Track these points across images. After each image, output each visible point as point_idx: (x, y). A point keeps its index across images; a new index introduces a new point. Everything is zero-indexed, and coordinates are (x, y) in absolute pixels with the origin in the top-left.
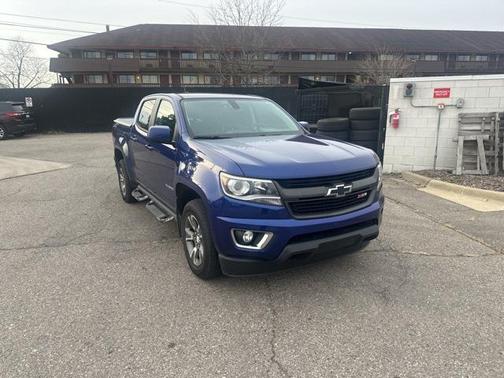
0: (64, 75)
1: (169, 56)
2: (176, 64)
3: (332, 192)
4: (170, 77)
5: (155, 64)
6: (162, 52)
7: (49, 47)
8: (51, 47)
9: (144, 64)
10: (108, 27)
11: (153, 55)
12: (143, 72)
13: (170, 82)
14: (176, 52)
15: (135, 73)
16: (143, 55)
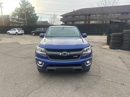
0: (63, 22)
1: (88, 16)
2: (89, 18)
3: (61, 54)
4: (87, 22)
5: (84, 18)
6: (86, 15)
7: (60, 16)
8: (61, 16)
9: (81, 18)
10: (74, 10)
11: (84, 16)
12: (80, 21)
13: (87, 23)
14: (89, 15)
15: (78, 21)
16: (81, 16)
